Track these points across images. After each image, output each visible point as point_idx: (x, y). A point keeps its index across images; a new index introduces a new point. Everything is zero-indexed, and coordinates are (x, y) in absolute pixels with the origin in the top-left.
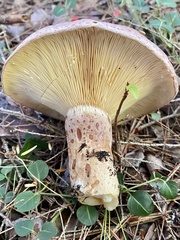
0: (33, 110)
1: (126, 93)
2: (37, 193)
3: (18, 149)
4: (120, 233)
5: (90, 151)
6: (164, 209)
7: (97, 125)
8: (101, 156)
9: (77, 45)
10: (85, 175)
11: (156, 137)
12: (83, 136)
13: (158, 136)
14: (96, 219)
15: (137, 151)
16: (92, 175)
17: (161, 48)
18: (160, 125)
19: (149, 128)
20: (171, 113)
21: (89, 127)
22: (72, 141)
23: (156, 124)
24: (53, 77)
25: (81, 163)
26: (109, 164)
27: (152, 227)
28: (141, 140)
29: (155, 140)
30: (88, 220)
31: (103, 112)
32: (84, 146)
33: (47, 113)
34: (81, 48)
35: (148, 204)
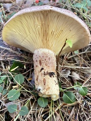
0: (16, 48)
1: (65, 44)
2: (18, 90)
3: (9, 67)
4: (58, 111)
5: (46, 72)
6: (80, 99)
7: (49, 59)
8: (51, 74)
9: (41, 18)
10: (43, 84)
11: (76, 62)
12: (42, 64)
13: (77, 62)
14: (47, 104)
15: (67, 70)
16: (46, 84)
17: (80, 17)
18: (78, 57)
19: (73, 58)
20: (84, 51)
21: (45, 60)
22: (37, 66)
23: (76, 56)
24: (28, 33)
25: (41, 78)
26: (55, 79)
27: (74, 108)
28: (69, 64)
29: (75, 64)
30: (43, 104)
31: (52, 52)
32: (42, 69)
33: (23, 49)
34: (43, 20)
35: (73, 98)
